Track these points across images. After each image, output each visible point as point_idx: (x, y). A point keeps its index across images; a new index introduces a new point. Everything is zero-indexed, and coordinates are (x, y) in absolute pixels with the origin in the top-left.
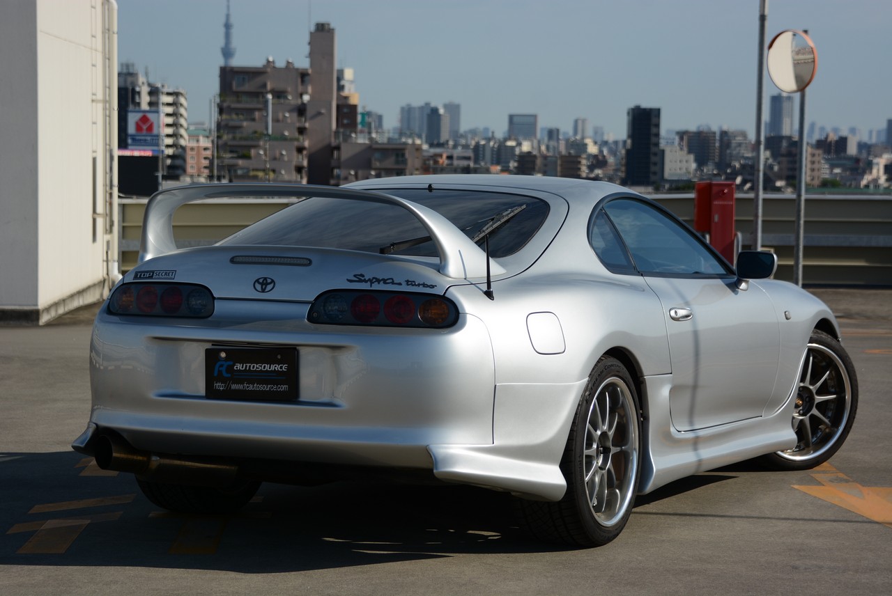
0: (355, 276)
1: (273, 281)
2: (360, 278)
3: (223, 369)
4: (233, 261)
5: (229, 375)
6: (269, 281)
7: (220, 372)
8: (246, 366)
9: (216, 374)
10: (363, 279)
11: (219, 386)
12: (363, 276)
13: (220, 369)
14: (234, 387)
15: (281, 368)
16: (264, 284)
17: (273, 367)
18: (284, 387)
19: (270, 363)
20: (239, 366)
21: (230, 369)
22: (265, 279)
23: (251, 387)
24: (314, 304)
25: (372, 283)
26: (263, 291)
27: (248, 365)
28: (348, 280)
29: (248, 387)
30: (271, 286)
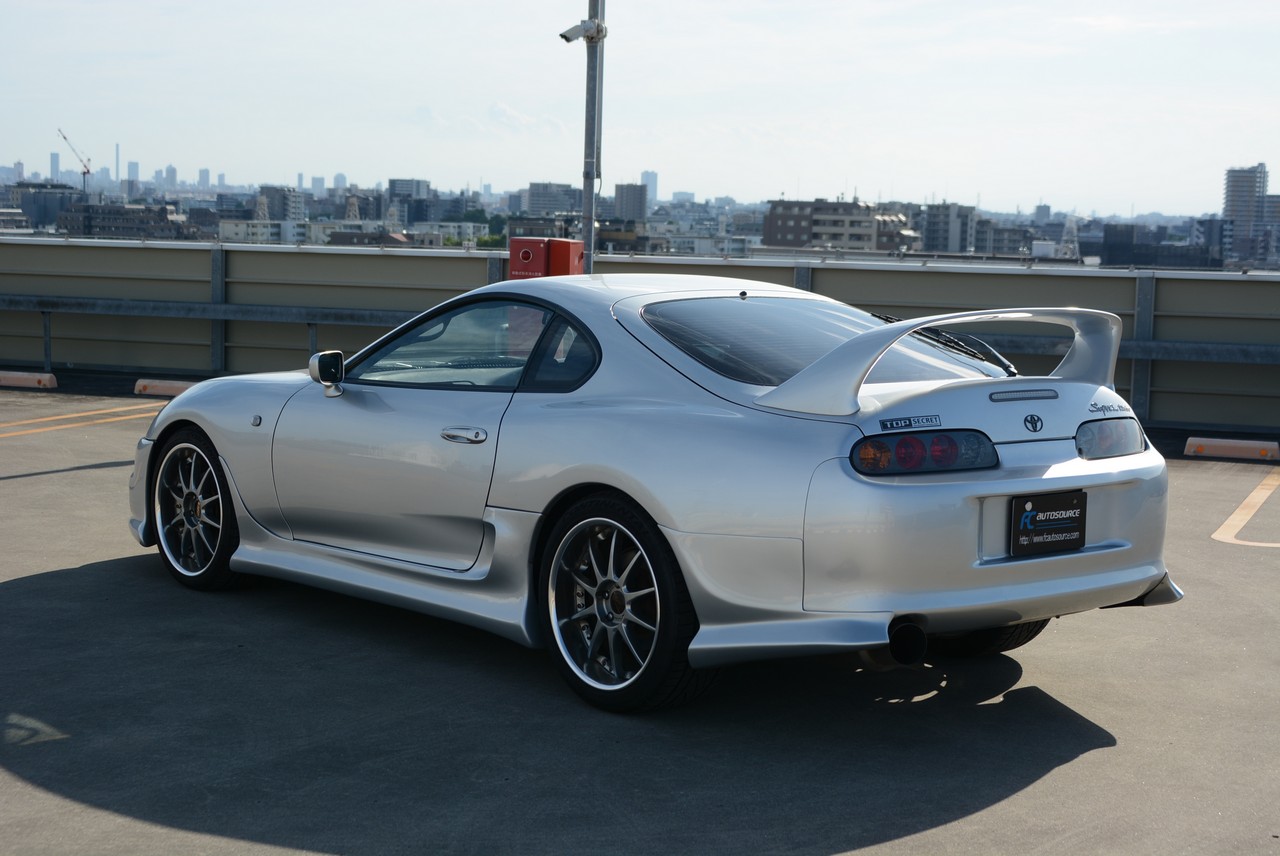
1: (1039, 419)
3: (1028, 521)
4: (992, 399)
5: (1032, 527)
6: (1036, 418)
7: (1025, 524)
8: (1047, 515)
9: (1021, 528)
11: (1024, 540)
13: (1026, 520)
14: (1037, 539)
15: (1075, 513)
16: (1033, 422)
17: (1068, 514)
18: (1076, 535)
19: (1066, 510)
20: (1041, 516)
21: (1034, 520)
22: (1032, 416)
23: (1049, 538)
26: (1035, 431)
27: (1049, 514)
29: (1046, 538)
30: (1040, 423)
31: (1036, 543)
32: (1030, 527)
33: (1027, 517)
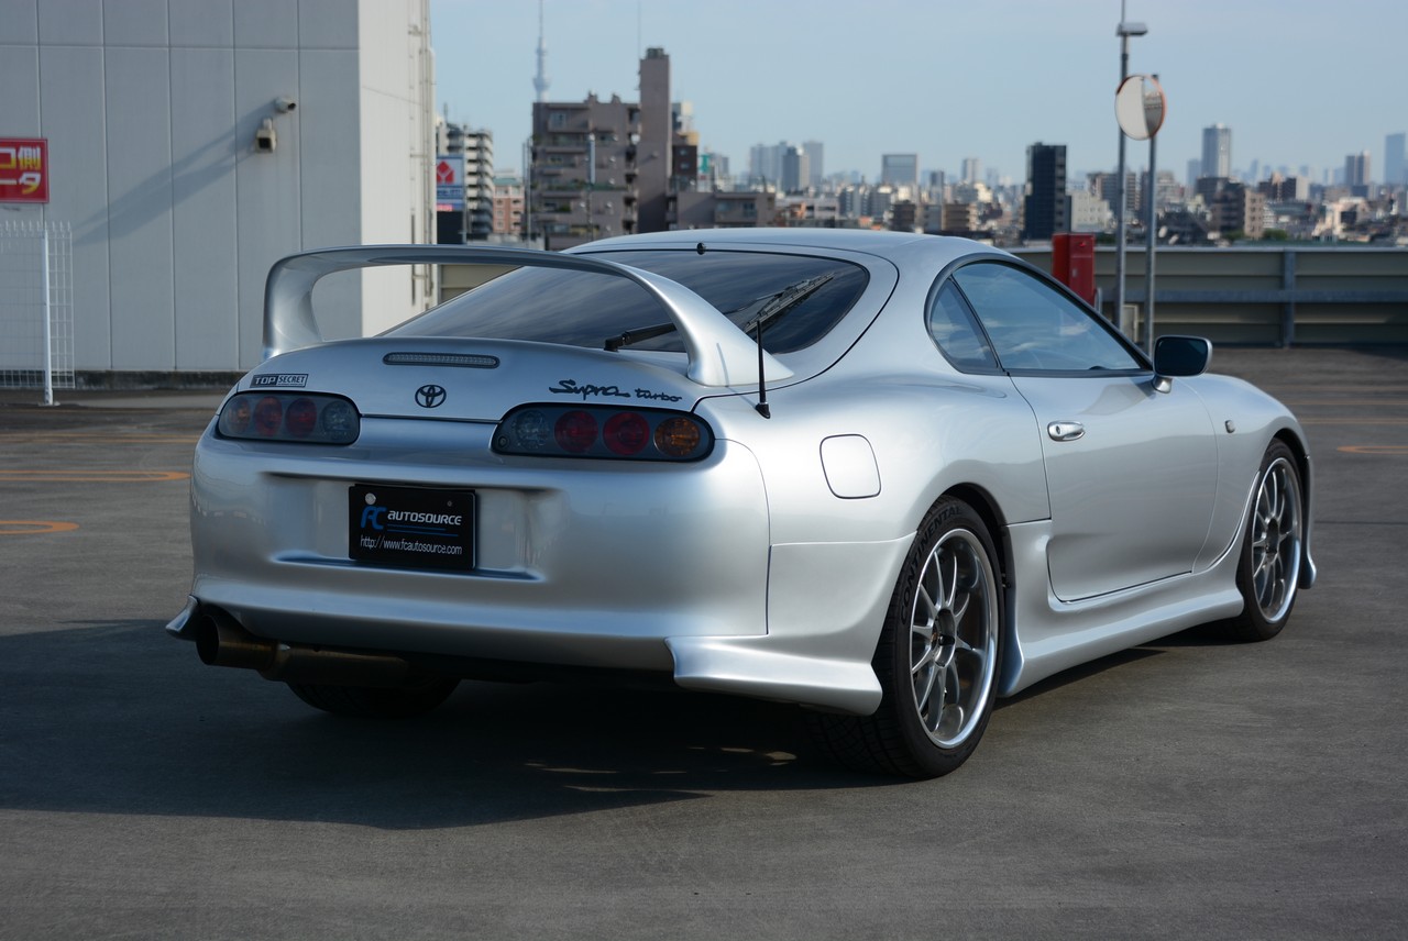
0: (561, 383)
1: (443, 391)
2: (568, 386)
3: (373, 518)
4: (387, 360)
5: (381, 527)
6: (437, 390)
7: (369, 522)
8: (404, 515)
9: (363, 524)
10: (573, 387)
11: (368, 542)
12: (573, 383)
13: (370, 517)
14: (388, 544)
15: (453, 520)
16: (431, 394)
17: (441, 519)
18: (456, 550)
19: (437, 513)
20: (394, 515)
21: (382, 518)
22: (432, 387)
23: (411, 547)
24: (500, 425)
25: (586, 393)
26: (429, 405)
27: (407, 514)
28: (550, 389)
29: (406, 546)
30: (441, 397)
31: (389, 550)
32: (376, 526)
33: (371, 513)
